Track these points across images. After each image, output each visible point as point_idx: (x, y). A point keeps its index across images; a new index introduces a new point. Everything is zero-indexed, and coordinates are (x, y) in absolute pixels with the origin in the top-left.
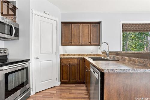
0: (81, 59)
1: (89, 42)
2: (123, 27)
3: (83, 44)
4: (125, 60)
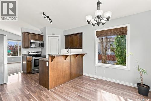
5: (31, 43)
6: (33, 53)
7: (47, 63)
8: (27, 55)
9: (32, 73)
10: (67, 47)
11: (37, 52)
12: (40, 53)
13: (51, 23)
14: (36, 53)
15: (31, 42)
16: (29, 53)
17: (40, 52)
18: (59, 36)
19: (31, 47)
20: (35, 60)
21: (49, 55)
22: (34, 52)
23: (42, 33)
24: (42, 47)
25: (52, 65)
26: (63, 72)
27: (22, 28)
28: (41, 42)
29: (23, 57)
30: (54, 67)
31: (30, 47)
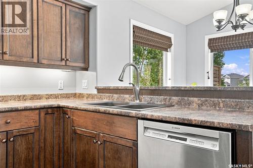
0: (50, 111)
1: (62, 60)
2: (134, 32)
3: (44, 62)
4: (189, 104)
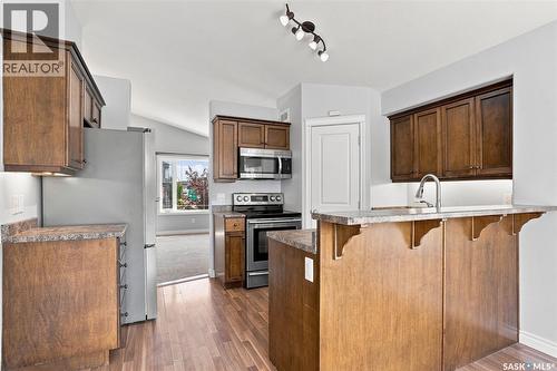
5: (240, 161)
6: (250, 203)
7: (309, 263)
8: (229, 209)
9: (245, 287)
10: (400, 173)
11: (265, 198)
12: (276, 203)
13: (324, 57)
14: (264, 203)
15: (241, 155)
16: (236, 203)
17: (278, 195)
18: (361, 118)
19: (242, 175)
20: (257, 231)
21: (323, 220)
22: (253, 199)
23: (285, 116)
24: (285, 176)
25: (335, 280)
26: (398, 319)
27: (210, 104)
28: (281, 155)
29: (214, 216)
30: (347, 289)
31: (239, 176)
